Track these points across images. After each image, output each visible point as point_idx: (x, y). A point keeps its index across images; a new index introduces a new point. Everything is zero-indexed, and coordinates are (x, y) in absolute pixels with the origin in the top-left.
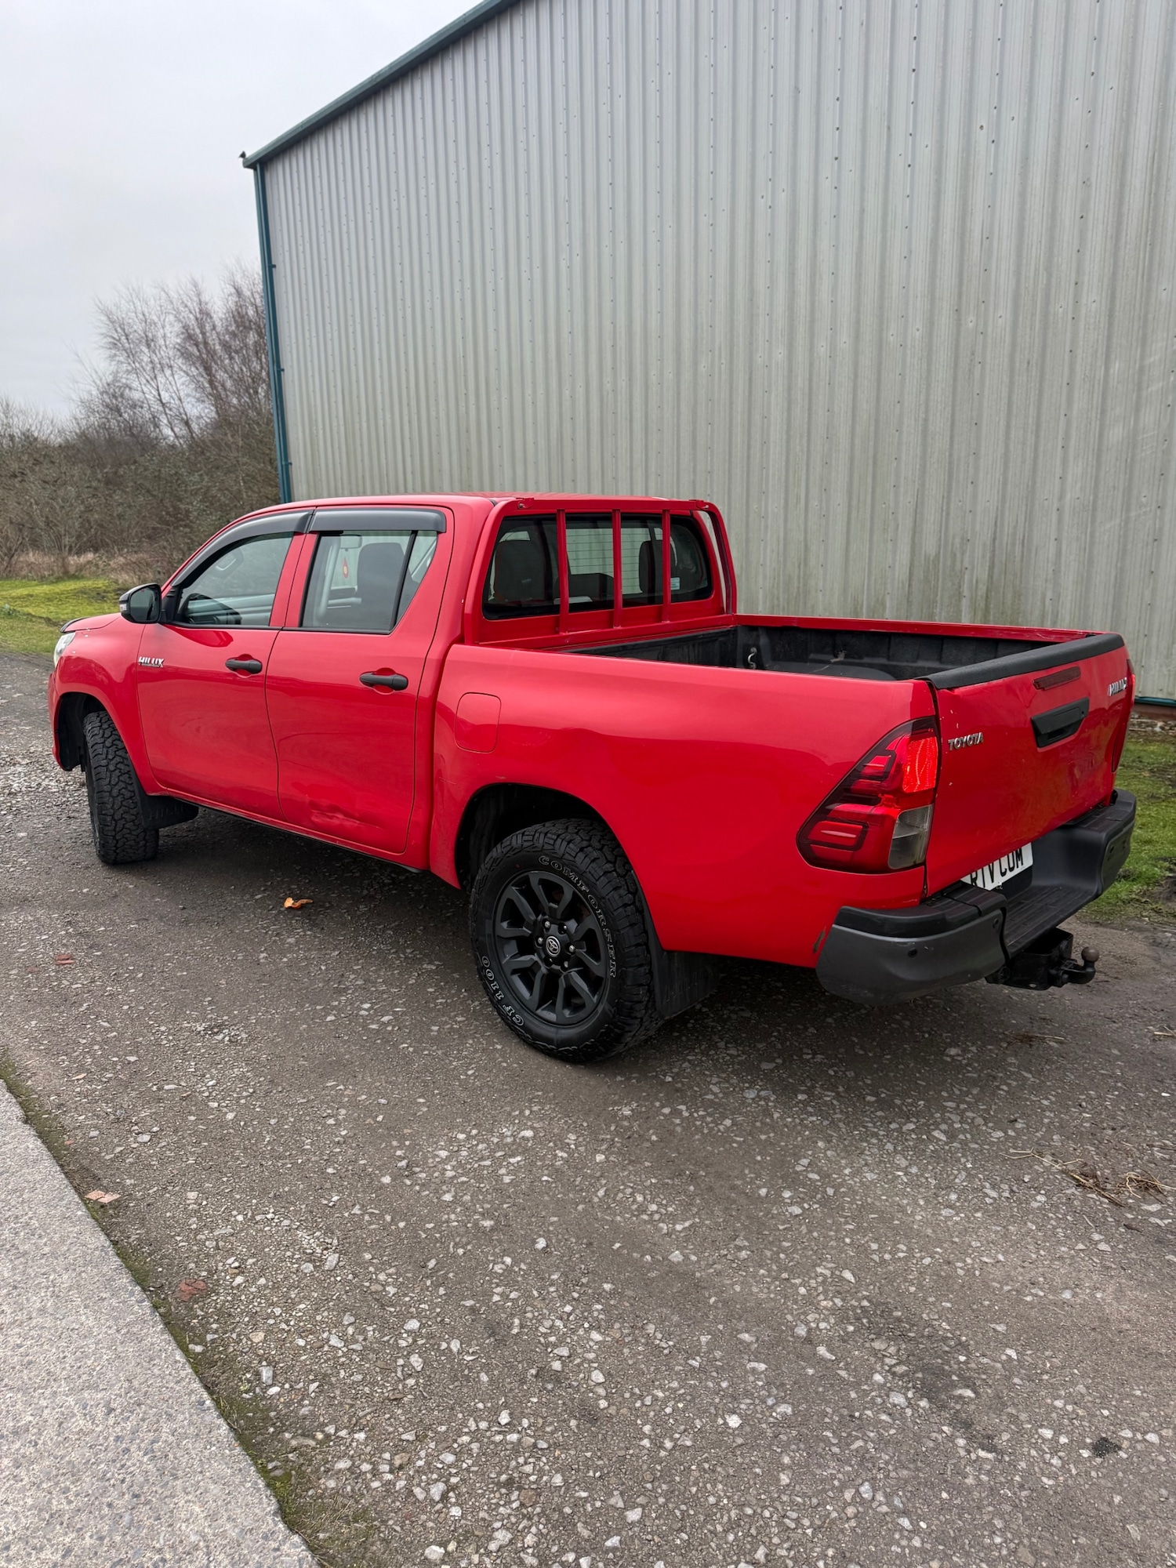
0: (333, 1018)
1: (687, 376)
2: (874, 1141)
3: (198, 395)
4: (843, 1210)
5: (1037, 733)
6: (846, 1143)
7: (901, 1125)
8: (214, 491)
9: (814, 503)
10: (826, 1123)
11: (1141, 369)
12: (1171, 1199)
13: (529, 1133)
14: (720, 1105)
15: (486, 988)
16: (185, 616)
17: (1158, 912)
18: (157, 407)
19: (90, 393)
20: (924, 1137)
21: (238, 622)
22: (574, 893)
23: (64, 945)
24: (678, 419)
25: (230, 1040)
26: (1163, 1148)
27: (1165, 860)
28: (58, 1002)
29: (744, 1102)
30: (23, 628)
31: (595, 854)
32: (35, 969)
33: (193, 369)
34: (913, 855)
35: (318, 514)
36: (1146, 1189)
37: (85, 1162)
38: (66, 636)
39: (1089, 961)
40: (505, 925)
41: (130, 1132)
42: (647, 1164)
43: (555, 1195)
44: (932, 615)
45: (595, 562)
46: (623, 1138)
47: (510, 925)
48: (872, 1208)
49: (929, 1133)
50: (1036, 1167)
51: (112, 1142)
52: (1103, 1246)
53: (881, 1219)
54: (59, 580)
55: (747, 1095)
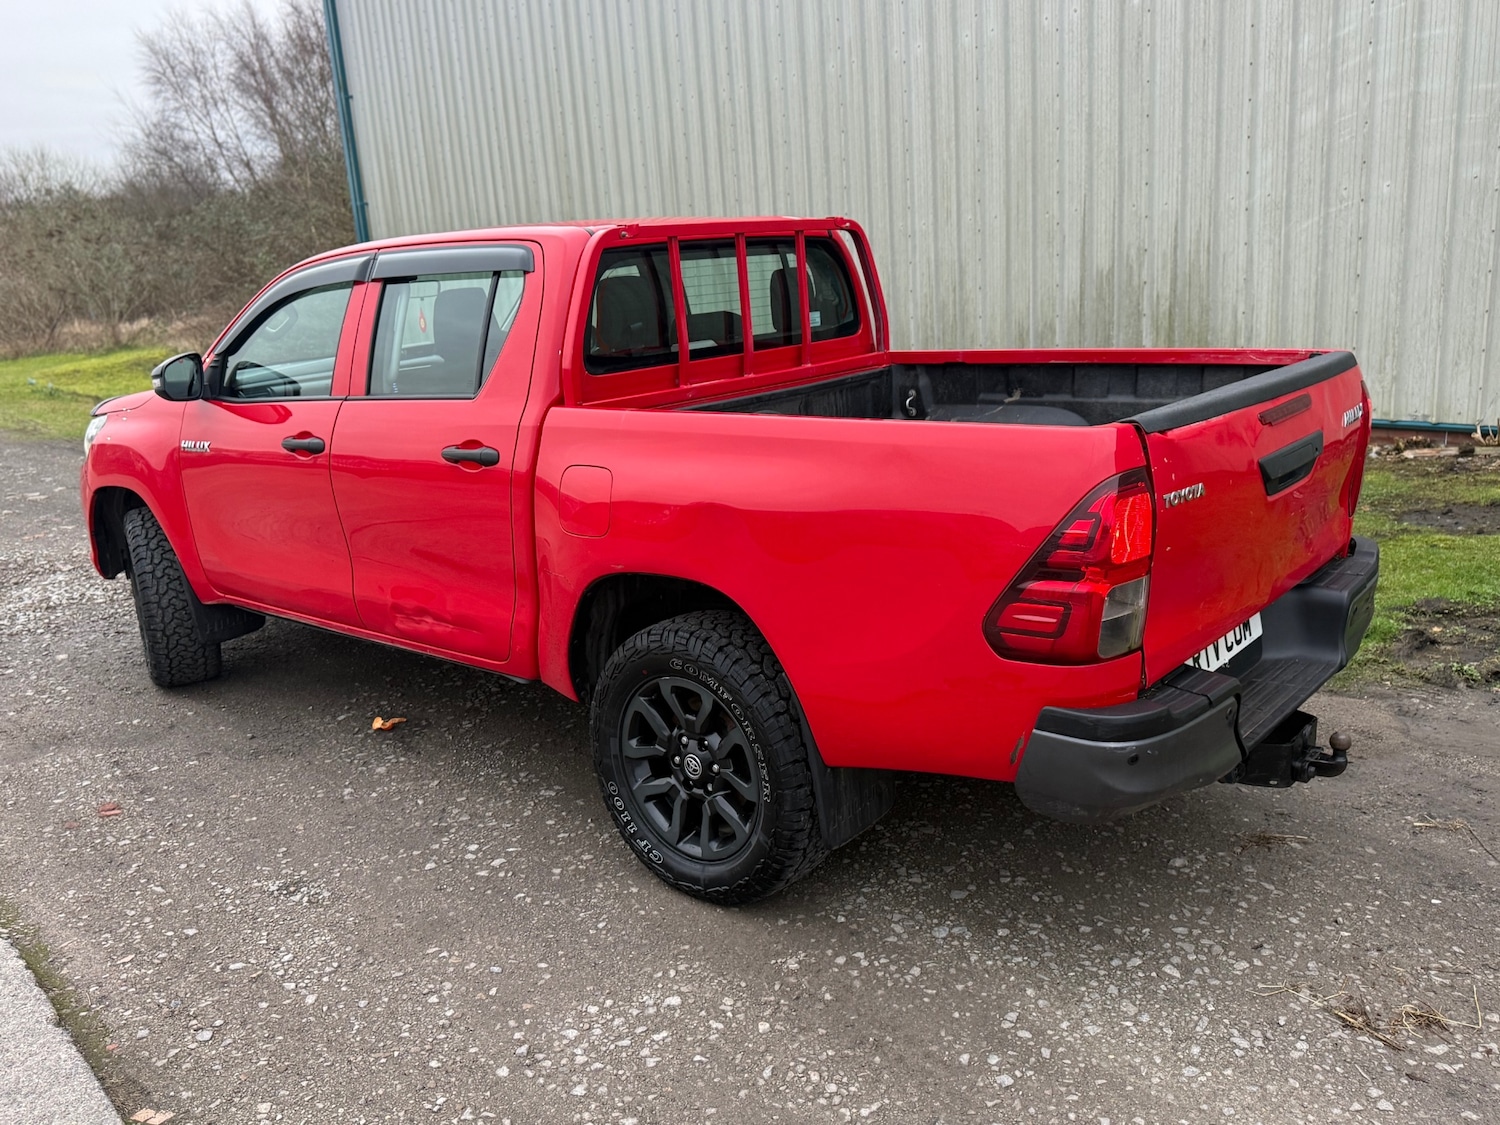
0: (433, 865)
1: (813, 78)
2: (1094, 984)
3: (258, 132)
4: (1063, 1075)
5: (1266, 478)
6: (1060, 988)
7: (1125, 961)
8: (281, 240)
9: (968, 217)
10: (1034, 964)
11: (1335, 42)
12: (1458, 1037)
13: (675, 1001)
14: (904, 948)
15: (615, 819)
16: (234, 390)
17: (1400, 673)
18: (211, 148)
19: (133, 135)
20: (1154, 974)
21: (297, 393)
22: (715, 702)
23: (110, 791)
24: (807, 128)
25: (309, 901)
26: (1442, 970)
27: (1400, 609)
28: (101, 864)
29: (934, 944)
30: (66, 410)
31: (738, 654)
32: (73, 824)
33: (251, 102)
34: (1127, 640)
35: (381, 258)
36: (1428, 1026)
37: (132, 1072)
38: (98, 419)
39: (1340, 750)
40: (634, 742)
41: (188, 1028)
42: (822, 1031)
43: (711, 1079)
44: (1108, 338)
45: (720, 298)
46: (790, 999)
47: (641, 743)
48: (1098, 1072)
49: (1158, 969)
50: (1292, 1005)
51: (165, 1042)
52: (1384, 1105)
53: (1110, 1085)
54: (109, 351)
55: (937, 934)
